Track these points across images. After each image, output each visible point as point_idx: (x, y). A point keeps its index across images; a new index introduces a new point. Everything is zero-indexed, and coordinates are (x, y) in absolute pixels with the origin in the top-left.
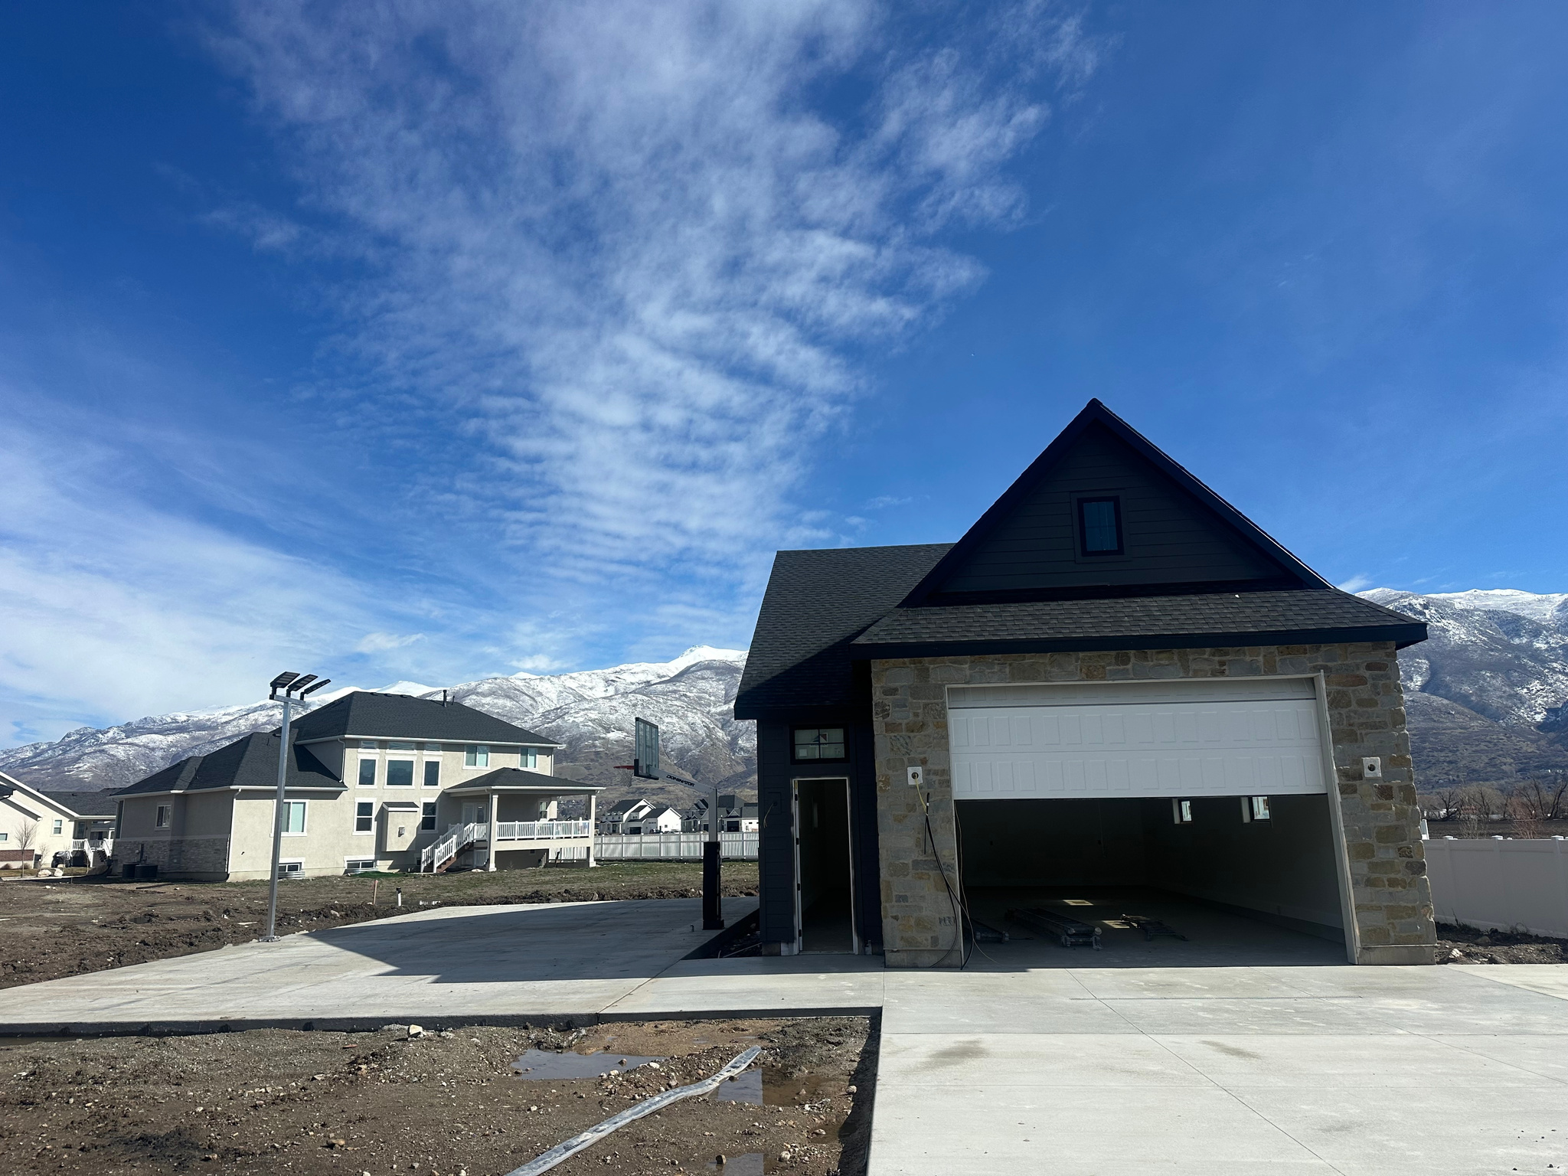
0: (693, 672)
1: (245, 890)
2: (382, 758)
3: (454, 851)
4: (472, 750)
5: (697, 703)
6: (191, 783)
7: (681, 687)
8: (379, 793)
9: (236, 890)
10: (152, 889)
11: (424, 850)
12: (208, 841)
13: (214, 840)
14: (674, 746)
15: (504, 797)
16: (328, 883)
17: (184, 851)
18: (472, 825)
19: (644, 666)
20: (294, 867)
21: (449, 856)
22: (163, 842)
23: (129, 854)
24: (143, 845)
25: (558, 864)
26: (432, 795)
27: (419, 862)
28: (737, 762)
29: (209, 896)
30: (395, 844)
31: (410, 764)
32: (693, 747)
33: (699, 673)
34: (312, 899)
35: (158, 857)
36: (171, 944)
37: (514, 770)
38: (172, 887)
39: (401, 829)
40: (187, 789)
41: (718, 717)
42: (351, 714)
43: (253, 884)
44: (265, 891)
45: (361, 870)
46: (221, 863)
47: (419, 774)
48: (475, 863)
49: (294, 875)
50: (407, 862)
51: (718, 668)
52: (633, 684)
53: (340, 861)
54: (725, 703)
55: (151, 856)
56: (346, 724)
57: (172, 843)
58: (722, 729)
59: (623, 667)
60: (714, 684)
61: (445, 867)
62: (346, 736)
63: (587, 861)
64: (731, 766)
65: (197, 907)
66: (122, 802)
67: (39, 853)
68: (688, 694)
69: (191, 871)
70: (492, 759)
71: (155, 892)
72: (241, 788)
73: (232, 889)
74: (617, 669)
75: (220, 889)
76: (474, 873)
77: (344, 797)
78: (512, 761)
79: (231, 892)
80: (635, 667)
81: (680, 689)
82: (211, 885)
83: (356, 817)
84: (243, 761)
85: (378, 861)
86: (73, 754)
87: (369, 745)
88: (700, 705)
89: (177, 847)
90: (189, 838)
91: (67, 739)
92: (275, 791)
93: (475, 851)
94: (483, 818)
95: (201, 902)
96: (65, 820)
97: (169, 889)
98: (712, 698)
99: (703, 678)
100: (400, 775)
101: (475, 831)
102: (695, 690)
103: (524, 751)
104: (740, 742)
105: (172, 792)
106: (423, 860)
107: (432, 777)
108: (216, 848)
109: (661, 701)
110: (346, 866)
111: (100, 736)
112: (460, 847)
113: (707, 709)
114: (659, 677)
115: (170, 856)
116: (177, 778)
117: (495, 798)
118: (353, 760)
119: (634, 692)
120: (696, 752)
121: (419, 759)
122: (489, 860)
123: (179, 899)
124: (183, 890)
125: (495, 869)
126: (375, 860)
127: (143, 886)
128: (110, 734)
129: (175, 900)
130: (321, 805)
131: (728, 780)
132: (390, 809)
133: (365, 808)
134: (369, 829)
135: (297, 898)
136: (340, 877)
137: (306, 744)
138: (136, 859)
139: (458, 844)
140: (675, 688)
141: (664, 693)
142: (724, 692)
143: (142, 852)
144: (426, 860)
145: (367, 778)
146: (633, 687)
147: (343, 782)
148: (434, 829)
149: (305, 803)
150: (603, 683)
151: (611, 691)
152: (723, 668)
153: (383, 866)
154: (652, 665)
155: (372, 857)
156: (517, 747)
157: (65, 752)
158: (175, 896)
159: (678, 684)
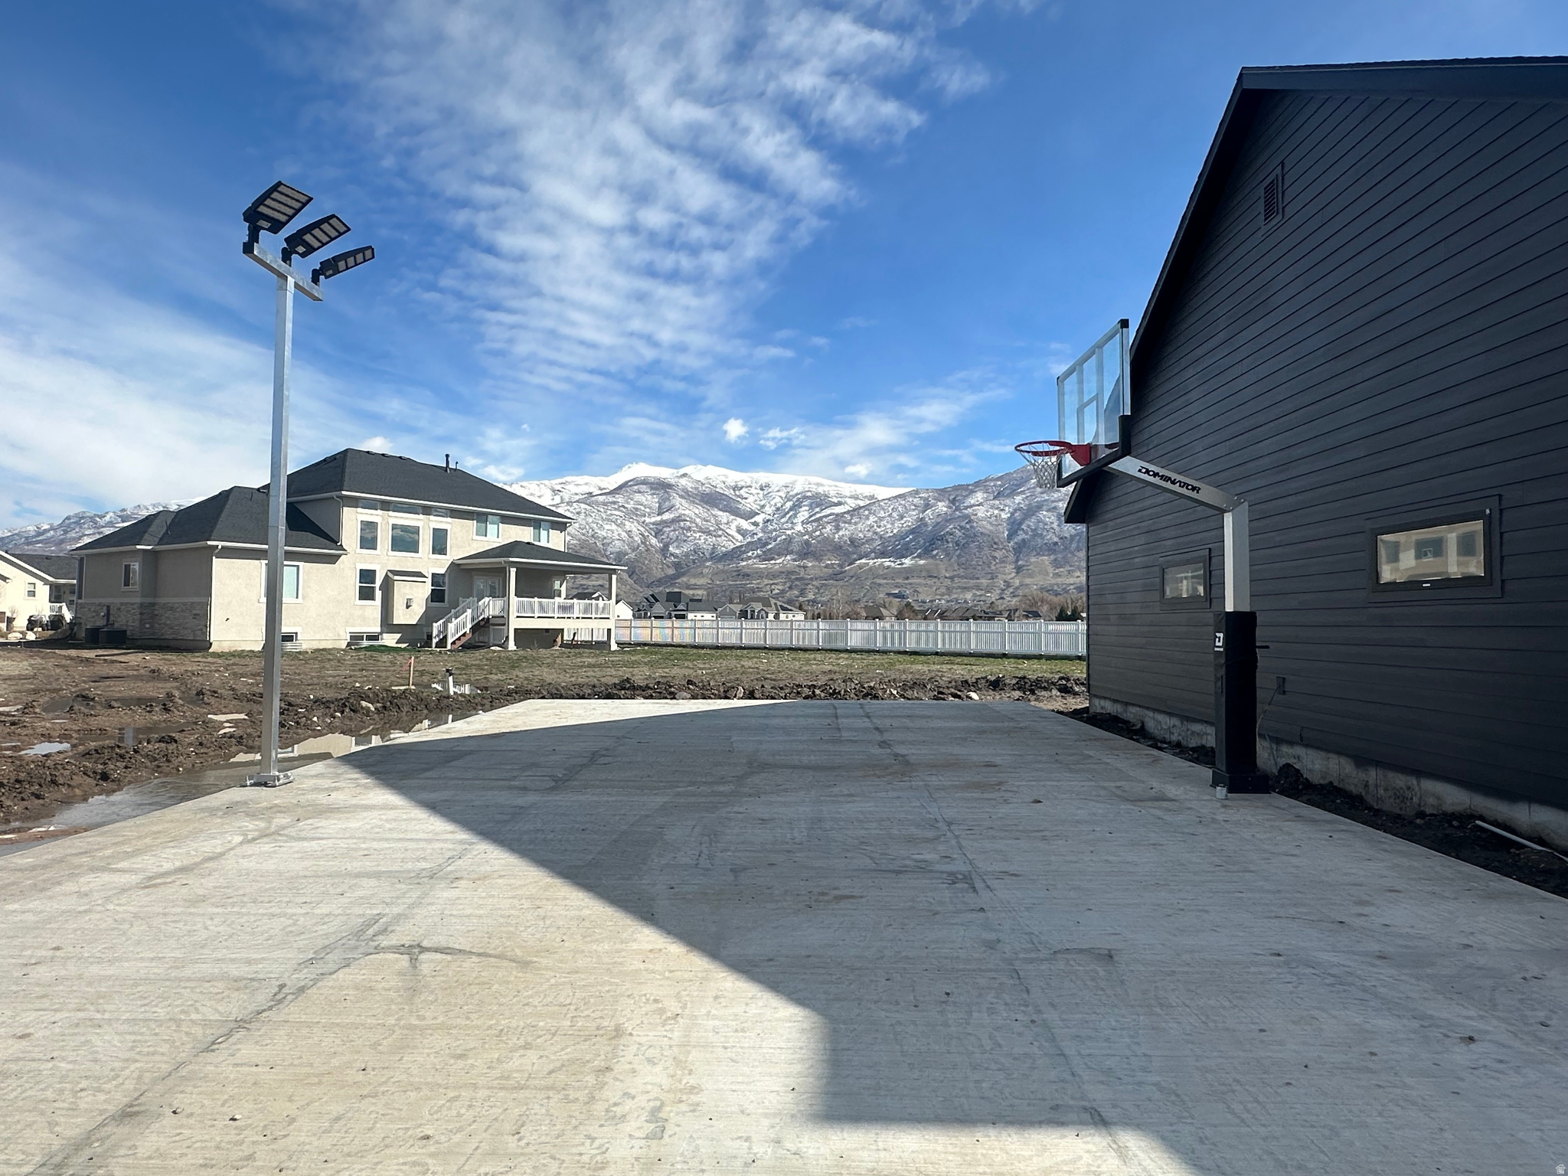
0: (631, 486)
1: (231, 662)
2: (386, 521)
3: (469, 626)
4: (482, 518)
5: (634, 514)
6: (161, 539)
7: (620, 499)
8: (383, 560)
9: (219, 661)
10: (114, 658)
11: (434, 624)
12: (185, 604)
13: (192, 603)
14: (613, 550)
15: (523, 572)
16: (331, 657)
17: (157, 615)
18: (487, 599)
19: (587, 478)
20: (289, 638)
21: (463, 631)
22: (133, 604)
23: (93, 617)
24: (108, 607)
25: (573, 645)
26: (440, 565)
27: (430, 637)
28: (668, 566)
29: (183, 668)
30: (403, 616)
31: (416, 531)
32: (629, 551)
33: (636, 487)
34: (318, 677)
35: (128, 621)
36: (54, 782)
37: (528, 543)
38: (141, 655)
39: (409, 600)
40: (159, 544)
41: (651, 526)
42: (347, 470)
43: (241, 654)
44: (257, 665)
45: (365, 643)
46: (201, 630)
47: (426, 541)
48: (492, 641)
49: (289, 646)
50: (417, 637)
51: (652, 483)
52: (577, 494)
53: (342, 633)
54: (658, 515)
55: (119, 620)
56: (342, 481)
57: (142, 605)
58: (655, 537)
59: (569, 479)
60: (649, 497)
61: (459, 643)
62: (344, 493)
63: (607, 644)
64: (662, 569)
65: (160, 685)
66: (82, 560)
67: (10, 615)
68: (626, 505)
69: (167, 637)
70: (504, 530)
71: (116, 661)
72: (220, 544)
73: (215, 660)
74: (563, 480)
75: (199, 659)
76: (495, 651)
77: (343, 563)
78: (525, 534)
79: (213, 663)
80: (579, 480)
81: (619, 500)
82: (189, 655)
83: (358, 584)
84: (223, 515)
85: (384, 635)
86: (74, 535)
87: (371, 505)
88: (637, 515)
89: (149, 611)
90: (162, 600)
91: (67, 522)
92: (265, 551)
93: (491, 627)
94: (501, 592)
95: (170, 677)
96: (39, 583)
97: (134, 658)
98: (648, 510)
99: (640, 492)
100: (405, 541)
101: (491, 607)
102: (632, 502)
103: (537, 525)
104: (671, 549)
105: (138, 547)
106: (434, 635)
107: (439, 547)
108: (194, 612)
109: (602, 510)
110: (349, 638)
111: (98, 519)
112: (475, 622)
113: (643, 519)
114: (600, 489)
115: (141, 620)
116: (145, 532)
117: (513, 571)
118: (352, 520)
119: (577, 501)
120: (633, 555)
121: (426, 525)
122: (507, 637)
123: (142, 671)
124: (152, 659)
125: (515, 648)
126: (381, 633)
127: (105, 653)
128: (107, 518)
129: (135, 673)
130: (318, 569)
131: (659, 580)
132: (396, 578)
133: (367, 576)
134: (373, 598)
135: (299, 674)
136: (343, 650)
137: (297, 502)
138: (101, 623)
139: (473, 619)
140: (614, 499)
141: (605, 504)
142: (657, 505)
143: (108, 614)
144: (438, 635)
145: (368, 541)
146: (577, 498)
147: (341, 545)
148: (443, 601)
149: (298, 567)
150: (550, 493)
151: (557, 500)
152: (657, 483)
153: (390, 640)
154: (593, 478)
155: (378, 630)
156: (530, 519)
157: (66, 532)
158: (137, 668)
159: (617, 496)
